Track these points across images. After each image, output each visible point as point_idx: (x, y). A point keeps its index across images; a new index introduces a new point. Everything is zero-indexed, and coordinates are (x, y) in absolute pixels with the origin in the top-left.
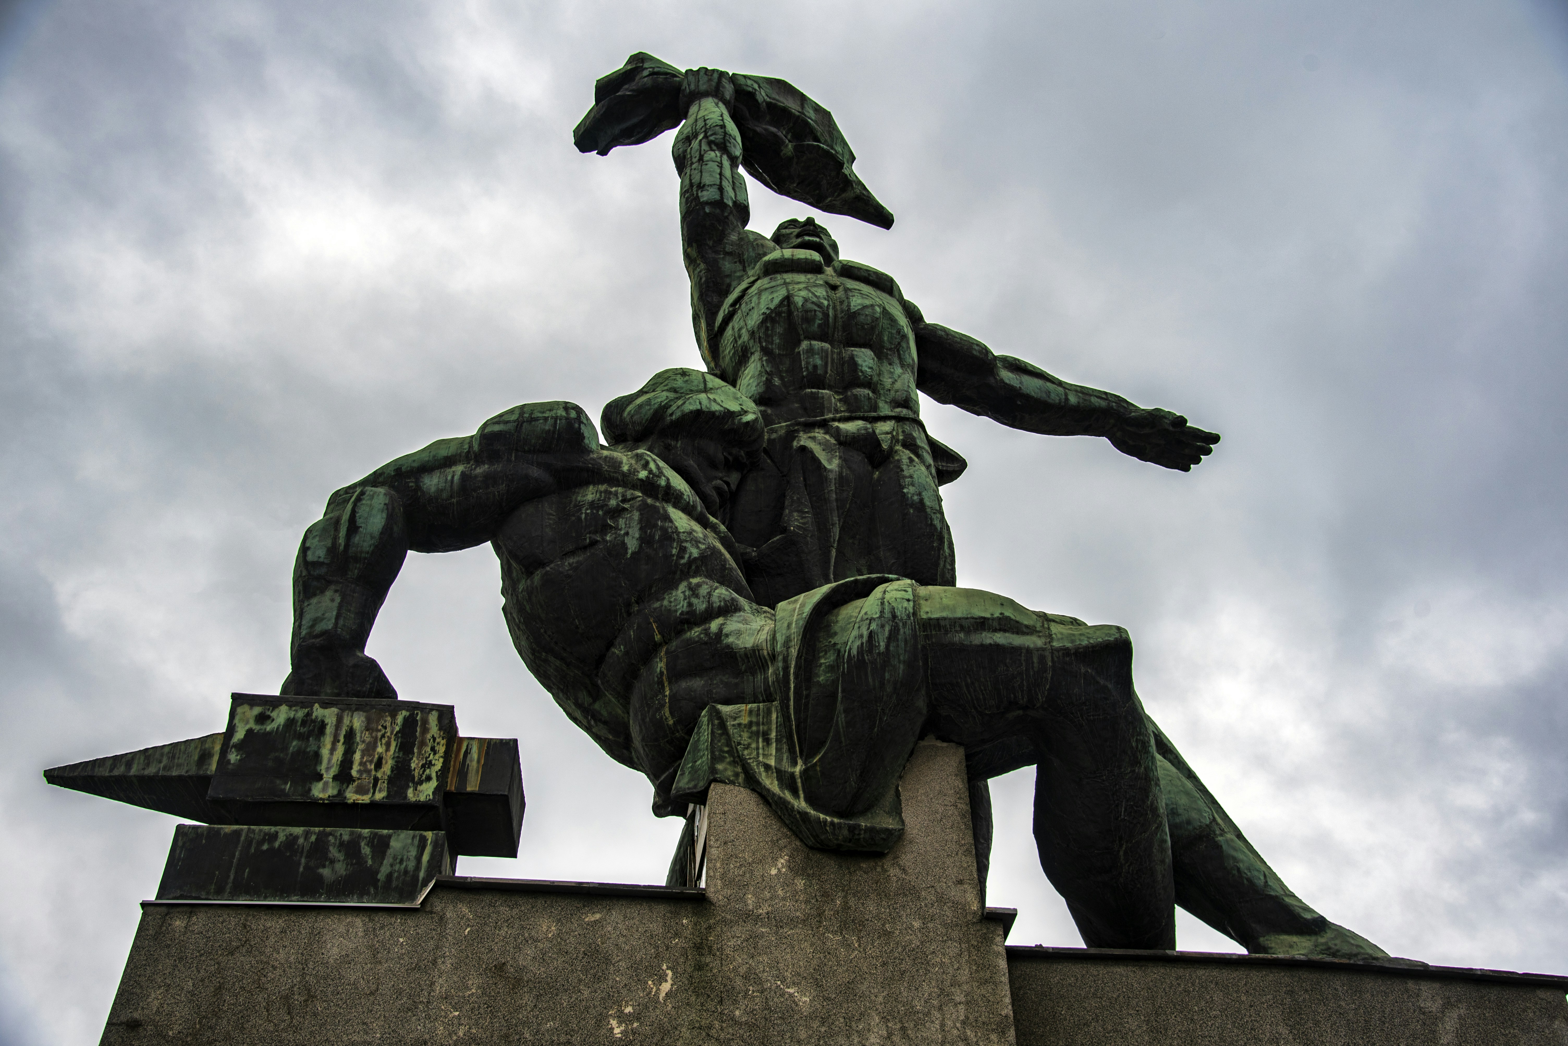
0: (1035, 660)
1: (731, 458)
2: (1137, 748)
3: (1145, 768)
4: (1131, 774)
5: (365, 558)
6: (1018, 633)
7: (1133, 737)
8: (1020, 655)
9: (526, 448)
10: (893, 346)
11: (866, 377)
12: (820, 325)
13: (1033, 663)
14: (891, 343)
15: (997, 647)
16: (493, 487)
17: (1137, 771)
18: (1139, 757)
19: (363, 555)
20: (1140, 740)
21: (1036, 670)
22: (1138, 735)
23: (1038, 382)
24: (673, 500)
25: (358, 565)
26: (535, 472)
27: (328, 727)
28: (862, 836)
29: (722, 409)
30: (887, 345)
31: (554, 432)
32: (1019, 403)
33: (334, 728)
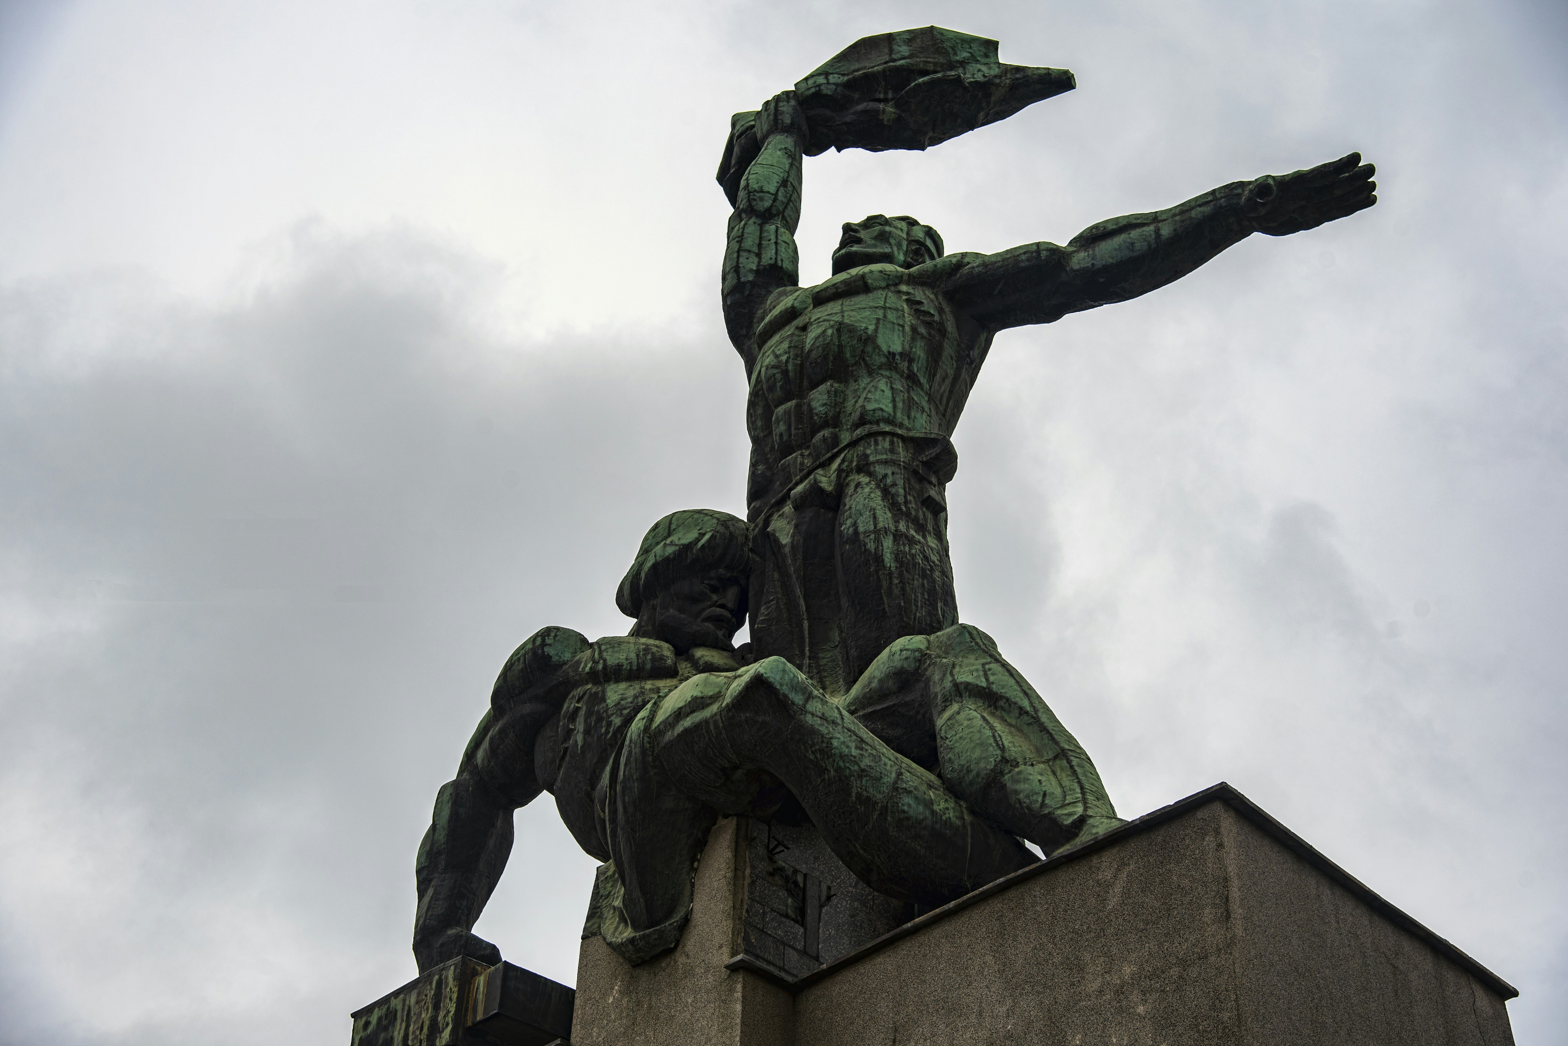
0: (712, 728)
1: (713, 582)
2: (816, 758)
3: (836, 771)
4: (823, 784)
5: (444, 849)
6: (703, 708)
7: (807, 751)
8: (702, 729)
9: (517, 692)
10: (857, 359)
11: (821, 417)
12: (781, 387)
13: (711, 731)
14: (854, 356)
15: (687, 731)
16: (507, 738)
17: (827, 777)
18: (824, 765)
19: (442, 847)
20: (816, 750)
21: (715, 735)
22: (811, 747)
23: (1118, 240)
24: (613, 677)
25: (443, 857)
26: (527, 708)
27: (398, 1012)
28: (640, 944)
29: (677, 548)
30: (851, 361)
31: (526, 667)
32: (1102, 280)
33: (401, 1011)
